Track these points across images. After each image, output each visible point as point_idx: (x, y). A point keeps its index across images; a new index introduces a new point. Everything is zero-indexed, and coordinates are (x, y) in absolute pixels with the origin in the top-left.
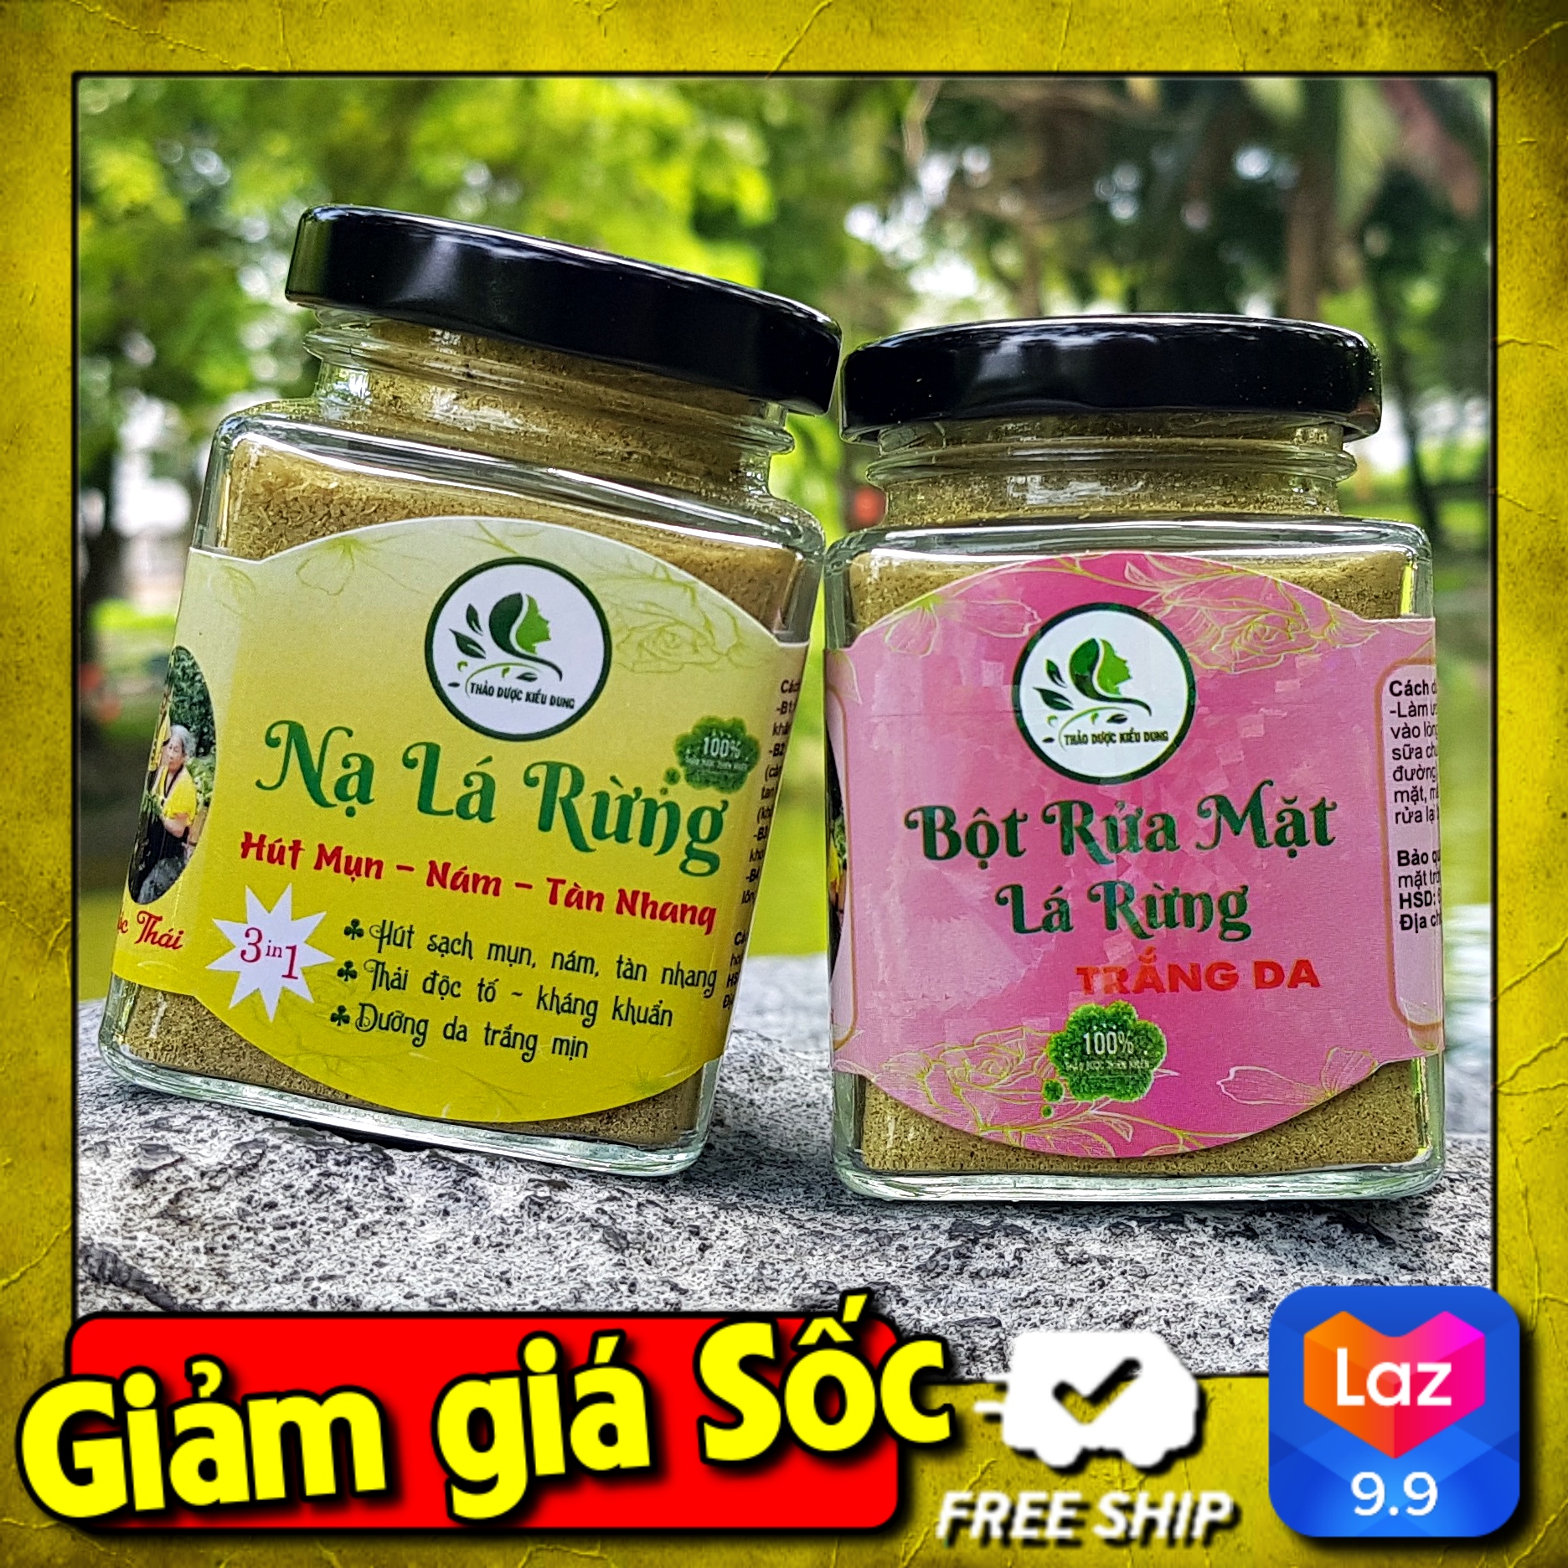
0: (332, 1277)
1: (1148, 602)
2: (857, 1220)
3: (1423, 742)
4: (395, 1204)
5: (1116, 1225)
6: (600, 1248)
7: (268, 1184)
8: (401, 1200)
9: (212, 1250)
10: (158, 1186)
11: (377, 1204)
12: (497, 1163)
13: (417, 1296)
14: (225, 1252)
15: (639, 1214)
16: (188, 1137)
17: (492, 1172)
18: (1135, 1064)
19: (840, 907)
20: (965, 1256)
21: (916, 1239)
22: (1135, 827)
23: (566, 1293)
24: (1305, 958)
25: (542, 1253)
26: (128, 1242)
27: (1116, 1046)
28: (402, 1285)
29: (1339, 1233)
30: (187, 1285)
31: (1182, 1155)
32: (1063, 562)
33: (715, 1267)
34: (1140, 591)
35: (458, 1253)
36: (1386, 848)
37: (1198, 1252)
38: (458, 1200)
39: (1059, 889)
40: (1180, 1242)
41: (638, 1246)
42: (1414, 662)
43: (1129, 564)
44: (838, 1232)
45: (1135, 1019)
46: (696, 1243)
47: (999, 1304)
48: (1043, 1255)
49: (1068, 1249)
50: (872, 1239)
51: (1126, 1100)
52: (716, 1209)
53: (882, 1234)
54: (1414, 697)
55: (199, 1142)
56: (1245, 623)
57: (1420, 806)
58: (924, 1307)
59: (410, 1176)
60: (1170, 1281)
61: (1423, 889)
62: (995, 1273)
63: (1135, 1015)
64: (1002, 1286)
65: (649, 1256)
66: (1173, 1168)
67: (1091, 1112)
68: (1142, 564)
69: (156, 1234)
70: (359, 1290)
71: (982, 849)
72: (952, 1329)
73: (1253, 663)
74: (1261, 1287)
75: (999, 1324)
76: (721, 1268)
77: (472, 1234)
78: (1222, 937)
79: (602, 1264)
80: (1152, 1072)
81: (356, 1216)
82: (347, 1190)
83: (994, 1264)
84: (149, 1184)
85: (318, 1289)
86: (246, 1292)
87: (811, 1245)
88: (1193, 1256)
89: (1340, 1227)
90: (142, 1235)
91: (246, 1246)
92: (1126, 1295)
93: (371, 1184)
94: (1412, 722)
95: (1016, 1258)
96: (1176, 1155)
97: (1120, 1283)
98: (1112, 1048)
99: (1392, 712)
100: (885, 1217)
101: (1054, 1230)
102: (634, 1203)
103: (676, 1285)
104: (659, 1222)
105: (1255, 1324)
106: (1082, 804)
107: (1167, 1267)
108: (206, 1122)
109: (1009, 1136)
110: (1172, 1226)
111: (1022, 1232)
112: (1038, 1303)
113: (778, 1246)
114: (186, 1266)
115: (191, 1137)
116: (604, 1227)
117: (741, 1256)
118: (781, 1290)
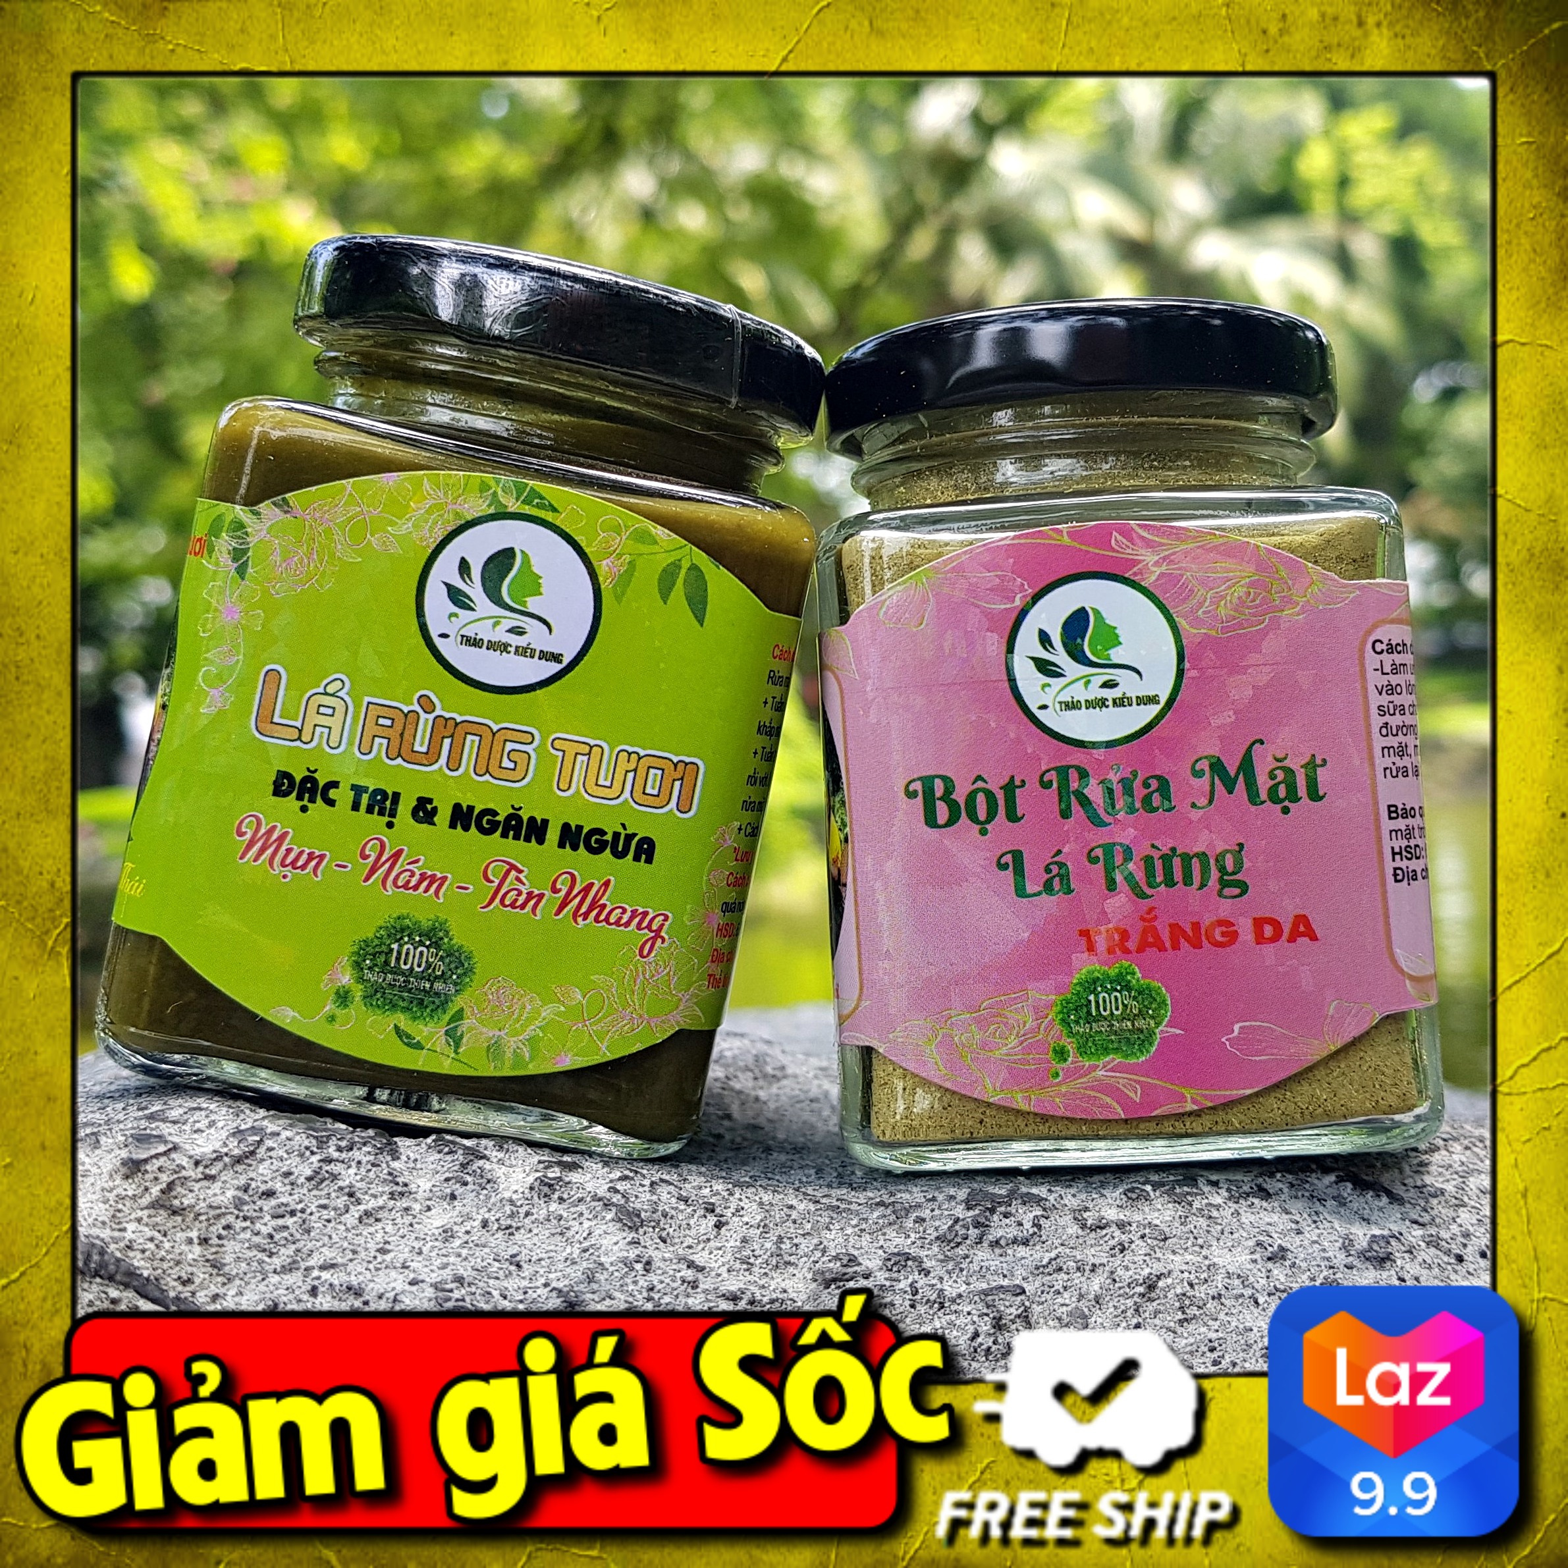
0: (333, 1266)
1: (1135, 569)
2: (870, 1194)
3: (1405, 699)
4: (400, 1189)
5: (1132, 1190)
6: (613, 1228)
7: (265, 1172)
8: (406, 1185)
9: (206, 1240)
10: (149, 1176)
11: (380, 1189)
12: (505, 1146)
13: (423, 1281)
14: (220, 1242)
15: (652, 1192)
16: (184, 1127)
17: (501, 1155)
18: (1141, 1023)
19: (843, 880)
20: (984, 1225)
21: (932, 1210)
22: (1131, 789)
23: (580, 1273)
24: (1302, 912)
25: (553, 1235)
26: (116, 1234)
27: (1121, 1007)
28: (407, 1271)
29: (1349, 1191)
30: (179, 1278)
31: (1190, 1114)
32: (1051, 533)
33: (732, 1243)
34: (1127, 560)
35: (467, 1237)
36: (1376, 803)
37: (1215, 1214)
38: (465, 1184)
39: (1059, 852)
40: (1196, 1205)
41: (653, 1224)
42: (1392, 622)
43: (1114, 533)
44: (854, 1207)
45: (1137, 977)
46: (712, 1220)
47: (1020, 1272)
48: (1062, 1222)
49: (1085, 1215)
50: (889, 1211)
51: (1133, 1060)
52: (730, 1186)
53: (898, 1206)
54: (1395, 656)
55: (195, 1132)
56: (1229, 587)
57: (1406, 762)
58: (946, 1278)
59: (416, 1160)
60: (1190, 1243)
61: (1412, 843)
62: (1015, 1241)
63: (1139, 975)
64: (1023, 1254)
65: (664, 1234)
66: (1180, 1128)
67: (1100, 1073)
68: (1127, 533)
69: (147, 1225)
70: (361, 1278)
71: (982, 815)
72: (976, 1298)
73: (1240, 625)
74: (1280, 1246)
75: (1024, 1292)
76: (738, 1244)
77: (480, 1217)
78: (1220, 894)
79: (616, 1244)
80: (1157, 1031)
81: (359, 1202)
82: (349, 1176)
83: (1013, 1232)
84: (140, 1175)
85: (318, 1278)
86: (243, 1284)
87: (827, 1220)
88: (1210, 1217)
89: (1349, 1185)
90: (131, 1227)
91: (242, 1236)
92: (1147, 1258)
93: (374, 1169)
94: (1394, 680)
95: (1034, 1225)
96: (1183, 1114)
97: (1141, 1248)
98: (1117, 1009)
99: (1376, 670)
100: (900, 1191)
101: (1069, 1197)
102: (647, 1182)
103: (693, 1262)
104: (674, 1200)
105: (1277, 1283)
106: (1078, 768)
107: (1185, 1229)
108: (203, 1113)
109: (1020, 1101)
110: (1186, 1189)
111: (1039, 1200)
112: (1060, 1269)
113: (794, 1222)
114: (178, 1258)
115: (187, 1127)
116: (616, 1205)
117: (758, 1232)
118: (801, 1265)
